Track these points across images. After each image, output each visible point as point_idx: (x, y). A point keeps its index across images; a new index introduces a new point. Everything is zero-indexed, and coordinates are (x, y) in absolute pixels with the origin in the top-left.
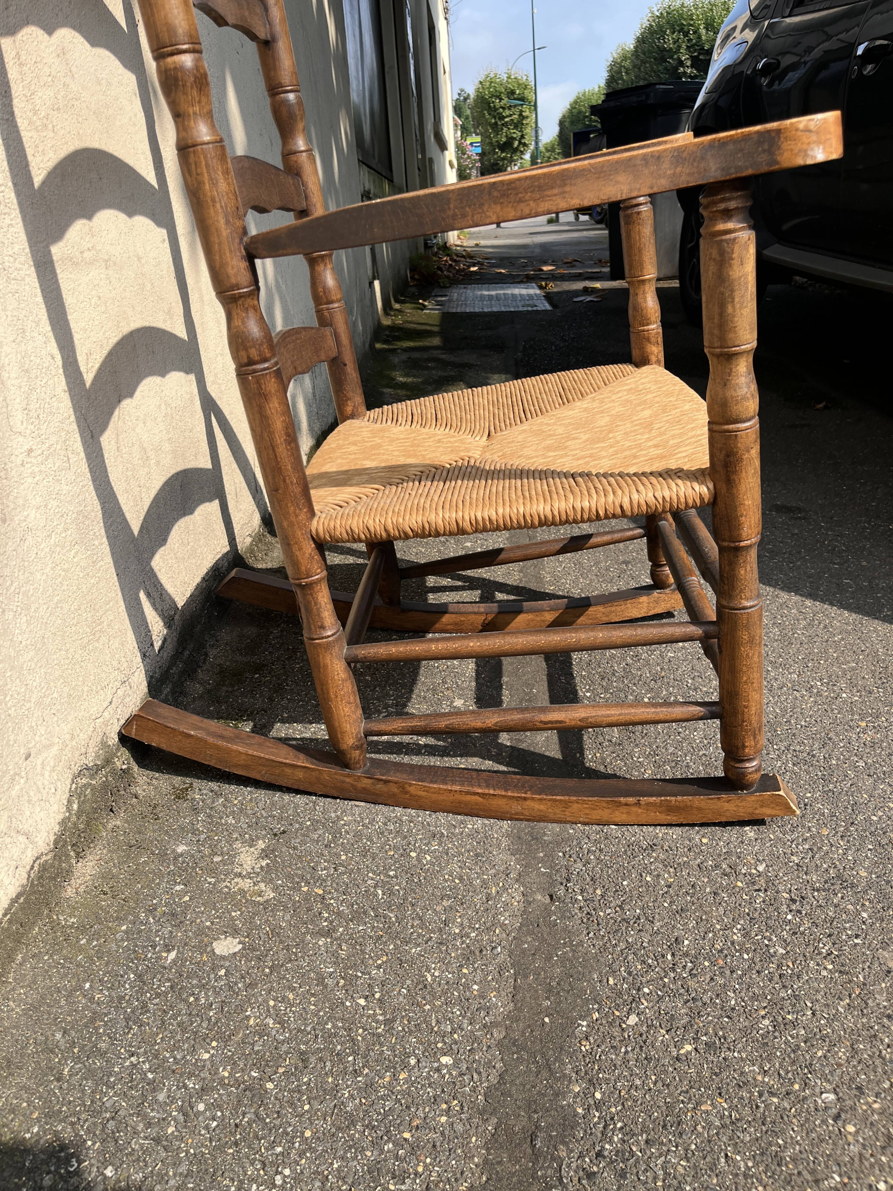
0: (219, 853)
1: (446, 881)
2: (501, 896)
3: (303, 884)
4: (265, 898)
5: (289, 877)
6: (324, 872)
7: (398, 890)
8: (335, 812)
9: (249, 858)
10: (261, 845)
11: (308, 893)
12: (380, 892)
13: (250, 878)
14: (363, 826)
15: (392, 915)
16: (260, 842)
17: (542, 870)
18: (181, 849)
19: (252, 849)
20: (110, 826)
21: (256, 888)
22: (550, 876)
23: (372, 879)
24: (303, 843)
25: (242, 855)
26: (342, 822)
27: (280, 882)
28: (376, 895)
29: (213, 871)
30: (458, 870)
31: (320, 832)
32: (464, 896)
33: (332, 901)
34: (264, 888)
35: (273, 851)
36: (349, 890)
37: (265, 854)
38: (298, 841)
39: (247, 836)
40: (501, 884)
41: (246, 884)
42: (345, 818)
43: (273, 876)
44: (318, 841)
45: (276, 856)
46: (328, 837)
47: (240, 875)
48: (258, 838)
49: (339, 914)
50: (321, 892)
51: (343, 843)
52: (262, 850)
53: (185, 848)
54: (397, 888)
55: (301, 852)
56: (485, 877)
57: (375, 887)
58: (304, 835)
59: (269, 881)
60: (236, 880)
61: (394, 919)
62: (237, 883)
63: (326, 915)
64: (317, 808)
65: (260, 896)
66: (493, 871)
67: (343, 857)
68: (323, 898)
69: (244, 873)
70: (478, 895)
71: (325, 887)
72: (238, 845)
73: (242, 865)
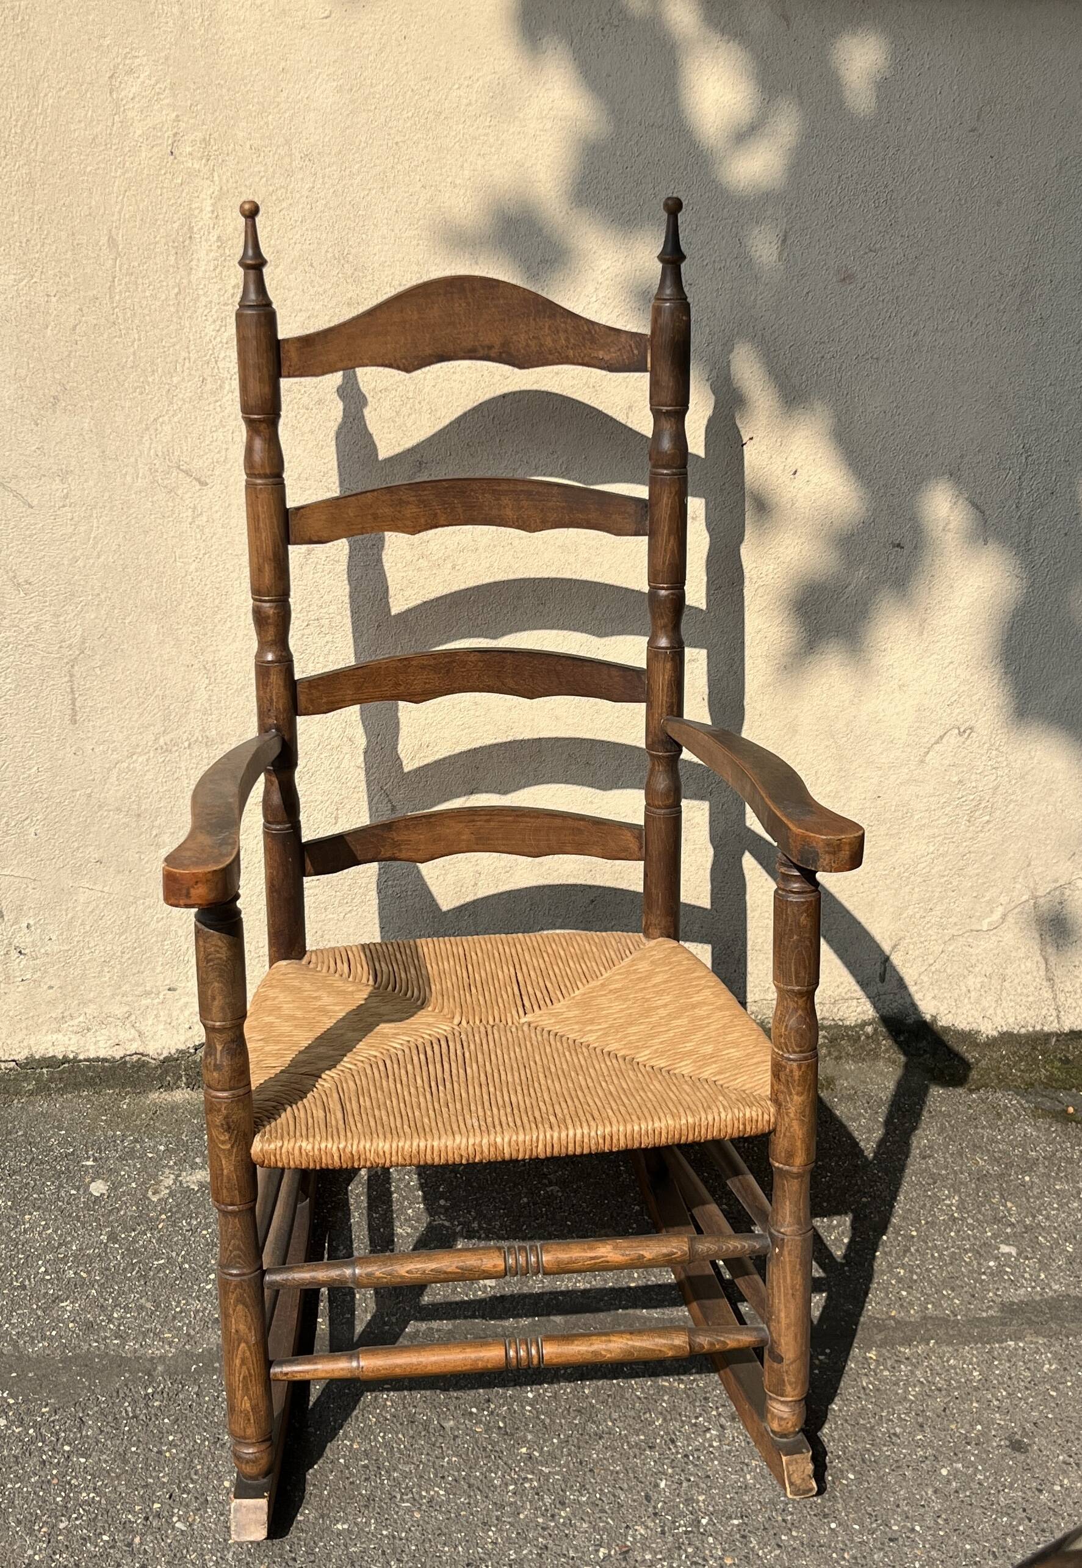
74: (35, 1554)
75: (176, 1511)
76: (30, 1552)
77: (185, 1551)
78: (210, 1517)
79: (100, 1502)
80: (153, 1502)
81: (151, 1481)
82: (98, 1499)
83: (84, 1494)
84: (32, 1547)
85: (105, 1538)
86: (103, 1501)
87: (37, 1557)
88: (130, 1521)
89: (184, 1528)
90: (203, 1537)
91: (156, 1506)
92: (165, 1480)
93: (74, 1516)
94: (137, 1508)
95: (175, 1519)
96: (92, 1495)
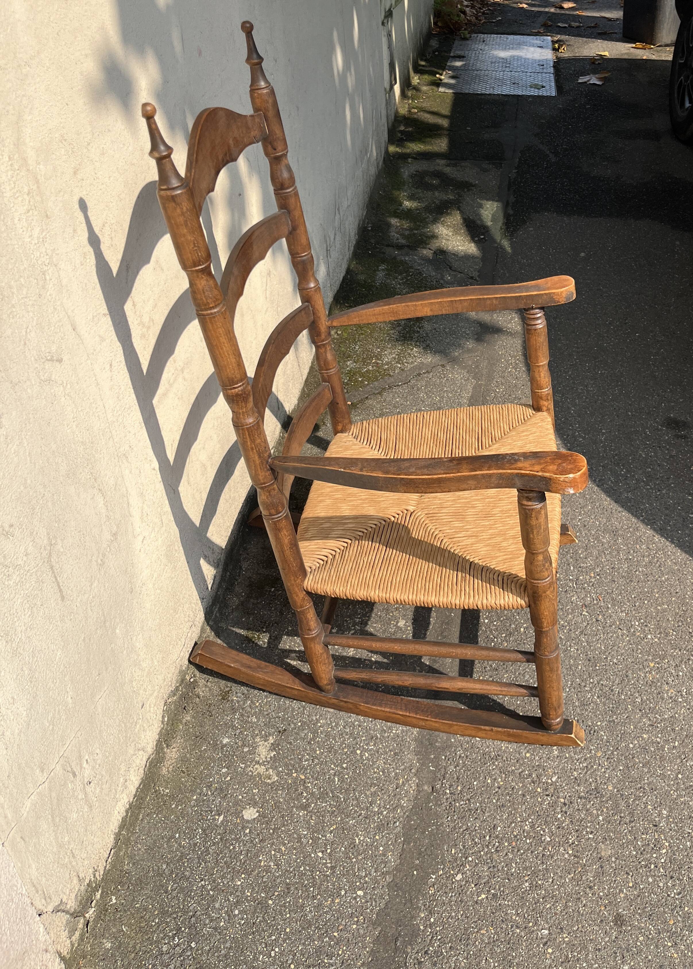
0: (247, 745)
1: (375, 773)
2: (404, 786)
3: (294, 771)
4: (272, 780)
5: (286, 765)
6: (306, 763)
7: (347, 779)
8: (316, 716)
9: (264, 750)
10: (271, 740)
11: (296, 778)
12: (336, 779)
13: (265, 765)
14: (331, 728)
15: (342, 797)
16: (271, 738)
17: (431, 768)
18: (226, 741)
19: (266, 743)
20: (184, 721)
21: (267, 773)
22: (434, 772)
23: (333, 769)
24: (296, 739)
25: (260, 747)
26: (319, 724)
27: (281, 769)
28: (334, 782)
29: (243, 759)
30: (383, 765)
31: (306, 732)
32: (384, 785)
33: (309, 785)
34: (272, 773)
35: (278, 745)
36: (319, 777)
37: (274, 746)
38: (293, 738)
39: (263, 732)
40: (406, 777)
41: (261, 769)
42: (321, 721)
43: (277, 764)
44: (304, 739)
45: (279, 749)
46: (310, 735)
47: (258, 763)
48: (270, 735)
49: (313, 794)
50: (303, 777)
51: (318, 741)
52: (272, 744)
53: (227, 740)
54: (346, 776)
55: (294, 747)
56: (398, 771)
57: (335, 775)
58: (296, 733)
59: (275, 768)
60: (256, 766)
61: (342, 799)
62: (257, 769)
63: (305, 795)
64: (305, 711)
65: (269, 779)
66: (402, 767)
67: (318, 752)
68: (305, 782)
69: (261, 761)
70: (391, 784)
71: (306, 774)
72: (258, 739)
73: (259, 755)
74: (568, 853)
75: (544, 780)
76: (566, 856)
77: (572, 777)
78: (549, 764)
79: (532, 819)
80: (537, 791)
81: (520, 793)
82: (530, 820)
83: (526, 828)
84: (563, 854)
85: (559, 816)
86: (532, 817)
87: (570, 852)
88: (549, 804)
89: (557, 777)
90: (563, 768)
91: (539, 790)
92: (521, 785)
93: (542, 832)
94: (539, 799)
95: (549, 781)
96: (527, 823)
